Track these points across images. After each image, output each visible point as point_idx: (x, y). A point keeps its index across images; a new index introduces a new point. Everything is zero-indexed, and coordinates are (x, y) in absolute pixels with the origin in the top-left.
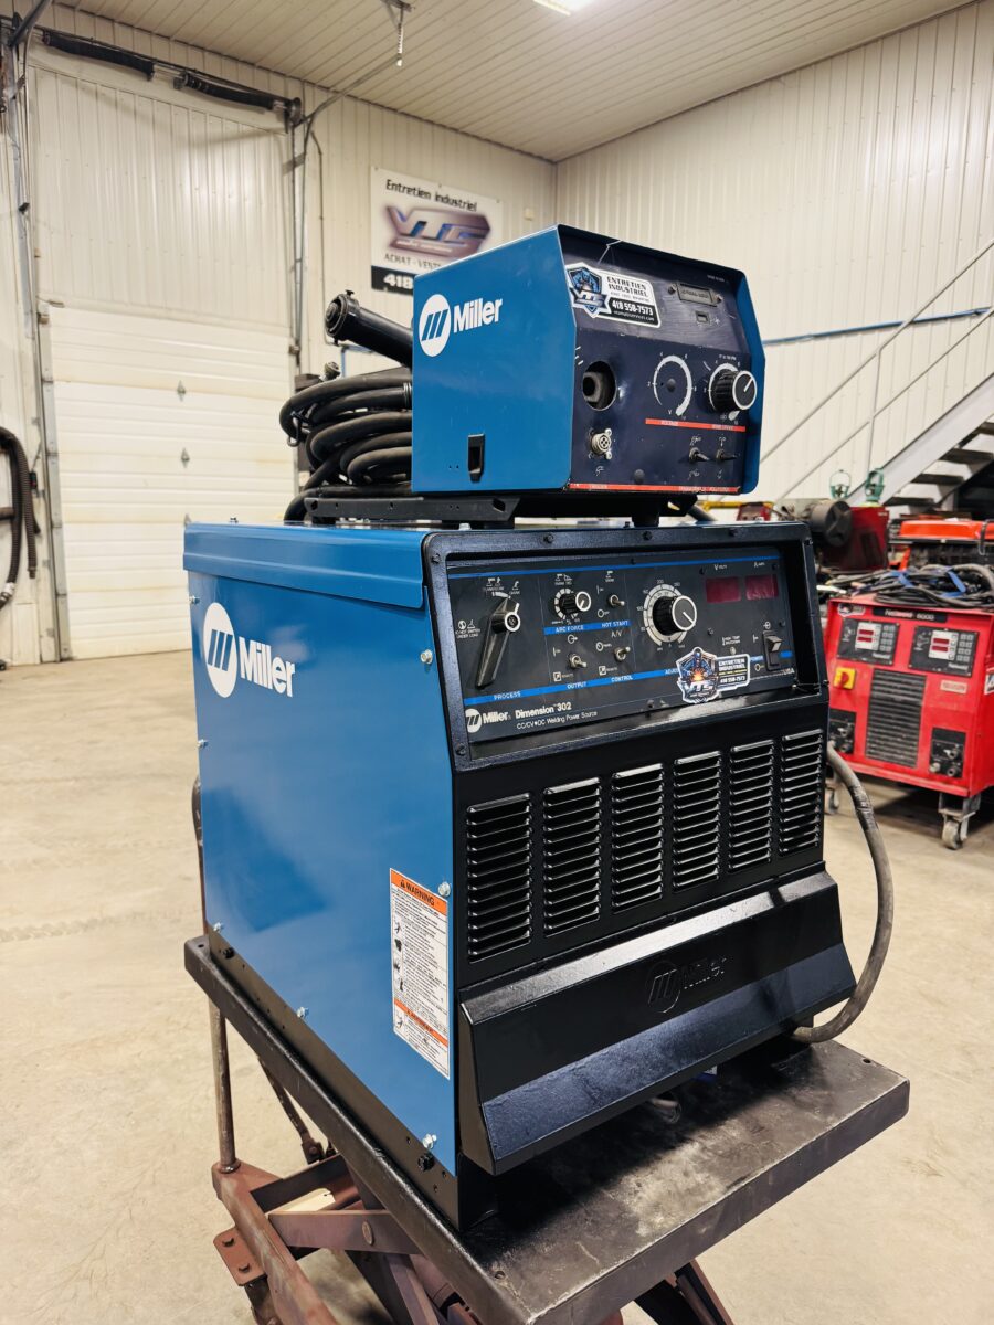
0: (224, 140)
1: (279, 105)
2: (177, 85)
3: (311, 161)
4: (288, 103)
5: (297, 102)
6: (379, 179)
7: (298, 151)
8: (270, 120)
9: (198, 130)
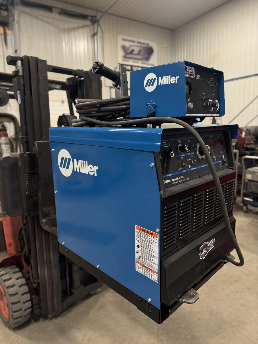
0: (74, 29)
1: (90, 18)
2: (60, 13)
3: (99, 34)
4: (92, 17)
5: (95, 16)
6: (120, 38)
7: (96, 31)
8: (87, 22)
9: (66, 26)
